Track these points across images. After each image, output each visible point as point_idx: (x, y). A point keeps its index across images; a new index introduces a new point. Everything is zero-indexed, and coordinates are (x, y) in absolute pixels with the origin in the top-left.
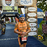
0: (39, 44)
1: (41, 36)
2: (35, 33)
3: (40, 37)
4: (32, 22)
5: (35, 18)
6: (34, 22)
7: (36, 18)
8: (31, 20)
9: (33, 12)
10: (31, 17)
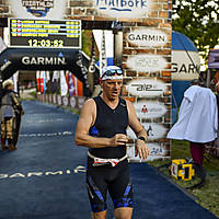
0: (176, 202)
4: (148, 99)
5: (159, 78)
6: (154, 99)
7: (164, 77)
9: (153, 51)
10: (141, 75)
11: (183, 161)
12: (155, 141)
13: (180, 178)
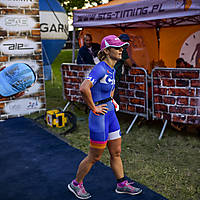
0: (52, 147)
1: (60, 112)
2: (33, 101)
3: (57, 116)
4: (20, 57)
5: (29, 37)
6: (26, 57)
7: (34, 36)
8: (13, 47)
9: (21, 12)
10: (12, 34)
11: (56, 111)
12: (30, 96)
13: (54, 126)
